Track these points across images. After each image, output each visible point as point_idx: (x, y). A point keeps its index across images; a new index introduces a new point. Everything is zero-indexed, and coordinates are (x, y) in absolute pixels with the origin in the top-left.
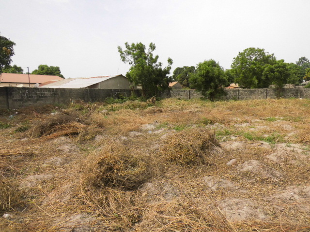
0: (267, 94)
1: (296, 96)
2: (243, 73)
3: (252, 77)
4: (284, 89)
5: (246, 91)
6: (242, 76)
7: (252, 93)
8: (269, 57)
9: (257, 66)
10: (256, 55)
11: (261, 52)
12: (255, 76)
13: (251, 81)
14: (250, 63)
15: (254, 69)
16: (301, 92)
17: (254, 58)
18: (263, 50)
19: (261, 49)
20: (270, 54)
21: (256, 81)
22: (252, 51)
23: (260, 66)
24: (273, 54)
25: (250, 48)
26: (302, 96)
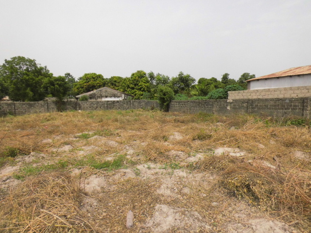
0: (48, 107)
1: (75, 109)
2: (15, 84)
3: (26, 89)
4: (64, 102)
5: (24, 104)
6: (13, 88)
7: (32, 106)
8: (41, 69)
9: (30, 77)
10: (27, 65)
11: (32, 62)
12: (29, 88)
13: (25, 93)
14: (21, 73)
15: (27, 81)
16: (79, 104)
17: (25, 68)
18: (34, 60)
19: (32, 59)
20: (43, 66)
21: (31, 94)
22: (21, 59)
23: (34, 77)
24: (46, 67)
25: (19, 57)
26: (80, 108)
